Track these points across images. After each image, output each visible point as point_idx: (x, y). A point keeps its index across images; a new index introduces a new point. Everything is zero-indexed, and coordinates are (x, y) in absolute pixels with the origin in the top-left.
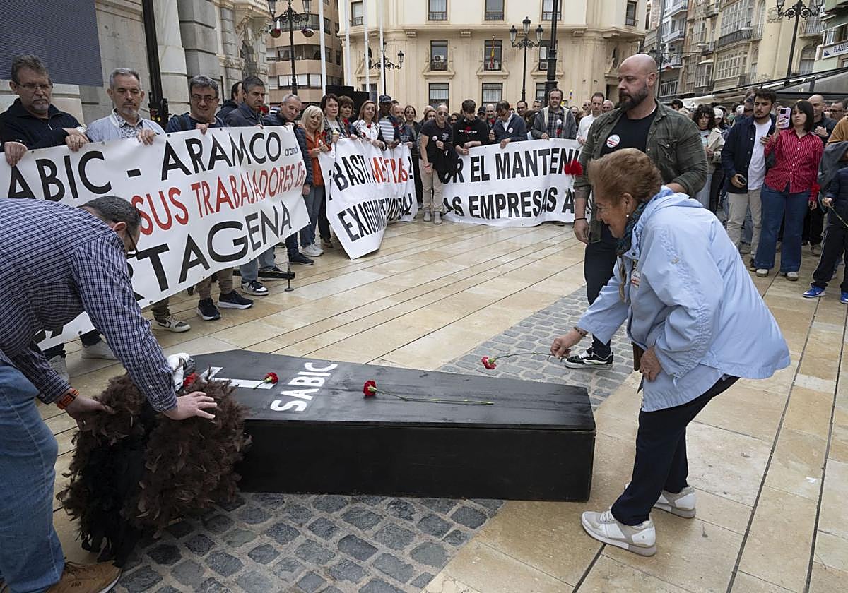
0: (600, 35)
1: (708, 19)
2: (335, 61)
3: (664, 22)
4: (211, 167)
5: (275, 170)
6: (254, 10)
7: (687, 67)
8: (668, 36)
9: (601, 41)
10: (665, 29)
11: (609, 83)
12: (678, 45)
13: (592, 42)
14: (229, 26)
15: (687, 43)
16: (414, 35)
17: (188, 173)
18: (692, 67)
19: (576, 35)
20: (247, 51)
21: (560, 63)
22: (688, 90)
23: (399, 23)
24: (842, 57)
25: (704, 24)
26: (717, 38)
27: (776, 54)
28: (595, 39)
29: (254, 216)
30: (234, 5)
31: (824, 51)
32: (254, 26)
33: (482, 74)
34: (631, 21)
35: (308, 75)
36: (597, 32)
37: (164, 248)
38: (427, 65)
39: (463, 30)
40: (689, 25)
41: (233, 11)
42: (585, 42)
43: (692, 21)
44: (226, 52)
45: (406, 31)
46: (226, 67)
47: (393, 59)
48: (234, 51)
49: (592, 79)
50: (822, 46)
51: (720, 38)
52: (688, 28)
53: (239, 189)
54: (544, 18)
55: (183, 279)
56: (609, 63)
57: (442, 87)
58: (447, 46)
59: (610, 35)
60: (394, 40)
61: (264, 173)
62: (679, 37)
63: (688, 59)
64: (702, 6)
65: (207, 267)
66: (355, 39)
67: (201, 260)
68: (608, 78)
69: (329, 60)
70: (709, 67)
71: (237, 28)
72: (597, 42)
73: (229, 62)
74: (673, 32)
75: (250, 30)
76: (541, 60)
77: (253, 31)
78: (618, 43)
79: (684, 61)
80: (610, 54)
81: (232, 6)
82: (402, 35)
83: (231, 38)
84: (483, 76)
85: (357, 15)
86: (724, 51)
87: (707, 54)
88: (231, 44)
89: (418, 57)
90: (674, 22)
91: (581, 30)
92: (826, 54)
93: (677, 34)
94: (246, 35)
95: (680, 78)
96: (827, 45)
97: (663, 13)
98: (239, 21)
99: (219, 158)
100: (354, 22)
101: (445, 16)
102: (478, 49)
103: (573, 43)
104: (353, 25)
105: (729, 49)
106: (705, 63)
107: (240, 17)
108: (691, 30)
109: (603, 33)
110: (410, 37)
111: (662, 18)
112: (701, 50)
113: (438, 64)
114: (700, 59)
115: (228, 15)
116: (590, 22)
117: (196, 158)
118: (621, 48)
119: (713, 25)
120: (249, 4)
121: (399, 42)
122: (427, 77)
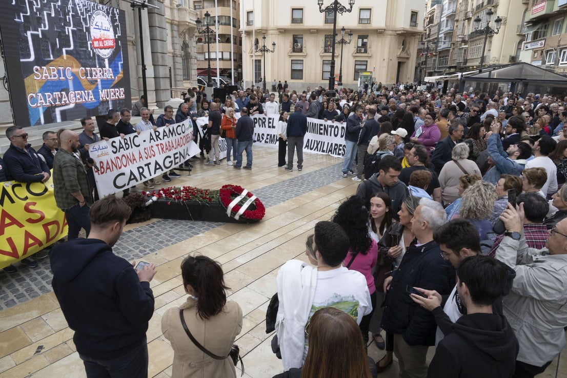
0: (394, 32)
1: (467, 21)
2: (238, 44)
3: (442, 20)
4: (163, 139)
5: (184, 136)
6: (190, 24)
7: (454, 49)
8: (445, 29)
9: (395, 36)
10: (443, 24)
11: (400, 61)
12: (449, 35)
13: (389, 36)
14: (176, 34)
15: (455, 34)
16: (283, 31)
17: (155, 141)
18: (456, 49)
19: (379, 32)
20: (185, 46)
21: (370, 49)
22: (453, 64)
23: (275, 24)
24: (535, 50)
25: (464, 24)
26: (470, 33)
27: (502, 44)
28: (391, 35)
29: (177, 153)
30: (179, 22)
31: (526, 45)
32: (189, 33)
33: (323, 55)
34: (413, 24)
35: (222, 52)
36: (392, 30)
37: (150, 164)
38: (290, 49)
39: (312, 29)
40: (456, 23)
41: (178, 26)
42: (385, 36)
43: (457, 21)
44: (174, 48)
45: (278, 29)
46: (173, 56)
47: (270, 47)
48: (178, 48)
49: (389, 58)
50: (525, 42)
51: (471, 33)
52: (455, 25)
53: (171, 145)
54: (360, 22)
55: (155, 173)
56: (400, 49)
57: (299, 62)
58: (302, 38)
59: (400, 32)
60: (272, 34)
61: (181, 138)
62: (450, 30)
63: (454, 44)
64: (463, 12)
65: (162, 170)
66: (249, 33)
67: (160, 167)
68: (399, 58)
69: (235, 43)
70: (465, 51)
71: (180, 35)
72: (392, 37)
73: (175, 54)
74: (447, 26)
75: (187, 36)
76: (358, 47)
77: (189, 35)
78: (405, 37)
79: (452, 45)
80: (400, 43)
81: (177, 23)
82: (276, 32)
83: (176, 40)
84: (323, 56)
85: (251, 19)
86: (473, 41)
87: (464, 41)
88: (176, 44)
89: (285, 44)
90: (447, 21)
91: (382, 29)
92: (527, 47)
93: (449, 28)
94: (185, 38)
95: (450, 56)
96: (528, 41)
97: (442, 14)
98: (181, 31)
99: (165, 136)
100: (249, 23)
101: (301, 21)
102: (321, 40)
103: (378, 37)
104: (248, 25)
105: (476, 40)
106: (463, 48)
107: (182, 29)
108: (457, 26)
109: (396, 31)
110: (281, 32)
111: (441, 18)
112: (461, 40)
113: (297, 49)
114: (461, 45)
115: (175, 28)
116: (388, 24)
117: (157, 136)
118: (408, 39)
119: (469, 24)
120: (187, 22)
121: (273, 36)
122: (290, 56)
